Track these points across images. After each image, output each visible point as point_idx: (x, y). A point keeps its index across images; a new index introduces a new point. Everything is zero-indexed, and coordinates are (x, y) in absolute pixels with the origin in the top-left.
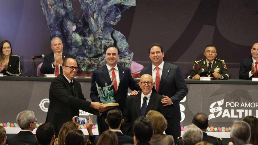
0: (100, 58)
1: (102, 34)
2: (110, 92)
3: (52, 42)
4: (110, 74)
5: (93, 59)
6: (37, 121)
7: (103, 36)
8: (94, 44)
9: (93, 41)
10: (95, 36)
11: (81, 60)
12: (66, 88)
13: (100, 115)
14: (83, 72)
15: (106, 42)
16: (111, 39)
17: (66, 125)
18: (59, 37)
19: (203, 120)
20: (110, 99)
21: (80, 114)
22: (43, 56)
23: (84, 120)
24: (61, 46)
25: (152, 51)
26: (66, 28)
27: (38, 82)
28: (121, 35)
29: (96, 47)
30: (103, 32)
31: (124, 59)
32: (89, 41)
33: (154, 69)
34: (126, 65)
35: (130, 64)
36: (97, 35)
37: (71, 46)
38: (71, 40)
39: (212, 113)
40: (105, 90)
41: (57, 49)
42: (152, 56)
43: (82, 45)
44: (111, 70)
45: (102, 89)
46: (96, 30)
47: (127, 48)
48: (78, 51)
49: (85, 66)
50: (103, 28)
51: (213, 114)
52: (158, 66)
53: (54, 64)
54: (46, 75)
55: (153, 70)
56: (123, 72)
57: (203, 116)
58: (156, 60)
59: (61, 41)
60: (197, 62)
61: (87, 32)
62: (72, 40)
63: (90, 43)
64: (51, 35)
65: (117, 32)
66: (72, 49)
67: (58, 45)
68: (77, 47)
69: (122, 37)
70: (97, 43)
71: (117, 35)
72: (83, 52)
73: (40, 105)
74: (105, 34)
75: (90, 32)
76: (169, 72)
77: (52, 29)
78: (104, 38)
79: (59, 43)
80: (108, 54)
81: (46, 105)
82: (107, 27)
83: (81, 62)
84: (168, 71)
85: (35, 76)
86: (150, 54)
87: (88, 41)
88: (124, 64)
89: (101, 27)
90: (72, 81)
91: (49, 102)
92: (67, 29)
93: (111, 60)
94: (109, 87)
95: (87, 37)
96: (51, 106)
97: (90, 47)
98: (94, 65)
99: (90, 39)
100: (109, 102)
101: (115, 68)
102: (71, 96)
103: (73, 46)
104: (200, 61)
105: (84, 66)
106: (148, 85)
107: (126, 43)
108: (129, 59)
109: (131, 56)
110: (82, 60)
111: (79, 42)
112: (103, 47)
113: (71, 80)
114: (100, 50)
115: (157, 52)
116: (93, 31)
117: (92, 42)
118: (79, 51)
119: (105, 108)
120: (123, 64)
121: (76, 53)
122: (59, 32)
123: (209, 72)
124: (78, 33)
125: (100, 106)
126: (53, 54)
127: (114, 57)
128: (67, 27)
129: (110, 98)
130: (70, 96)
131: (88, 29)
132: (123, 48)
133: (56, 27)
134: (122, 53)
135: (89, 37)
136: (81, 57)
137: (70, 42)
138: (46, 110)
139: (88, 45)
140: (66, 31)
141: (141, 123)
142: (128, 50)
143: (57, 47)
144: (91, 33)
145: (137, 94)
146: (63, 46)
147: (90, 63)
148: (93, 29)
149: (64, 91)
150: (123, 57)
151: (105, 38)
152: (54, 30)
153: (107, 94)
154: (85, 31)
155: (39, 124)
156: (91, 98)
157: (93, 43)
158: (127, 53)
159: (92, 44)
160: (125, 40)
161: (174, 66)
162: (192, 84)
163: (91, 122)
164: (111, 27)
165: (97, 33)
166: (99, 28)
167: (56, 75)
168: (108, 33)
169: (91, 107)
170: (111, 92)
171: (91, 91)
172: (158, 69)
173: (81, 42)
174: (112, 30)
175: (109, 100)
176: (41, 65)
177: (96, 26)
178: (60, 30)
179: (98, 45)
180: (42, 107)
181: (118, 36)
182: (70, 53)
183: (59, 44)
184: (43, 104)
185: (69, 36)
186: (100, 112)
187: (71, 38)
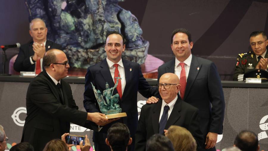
0: (101, 50)
1: (104, 14)
2: (113, 98)
3: (31, 25)
4: (112, 72)
5: (91, 50)
6: (8, 140)
7: (106, 17)
8: (93, 29)
9: (90, 24)
10: (93, 18)
11: (73, 52)
12: (52, 92)
13: (99, 130)
14: (76, 69)
15: (110, 26)
16: (117, 22)
17: (50, 145)
18: (42, 18)
19: (250, 140)
20: (114, 108)
21: (71, 130)
22: (18, 45)
23: (78, 139)
24: (45, 32)
25: (175, 39)
26: (52, 5)
27: (10, 83)
28: (131, 16)
29: (95, 33)
30: (106, 12)
31: (135, 51)
32: (85, 25)
33: (178, 66)
34: (138, 60)
35: (144, 58)
36: (97, 17)
37: (58, 31)
38: (59, 22)
39: (263, 131)
40: (106, 94)
41: (38, 36)
42: (174, 47)
43: (75, 31)
44: (114, 67)
45: (102, 93)
46: (95, 8)
47: (139, 35)
48: (69, 38)
49: (80, 61)
50: (106, 5)
51: (265, 132)
52: (184, 61)
53: (33, 58)
54: (22, 73)
55: (176, 67)
56: (131, 70)
57: (251, 135)
58: (181, 53)
59: (44, 24)
60: (241, 55)
61: (82, 11)
62: (61, 23)
63: (86, 27)
64: (31, 15)
65: (126, 12)
66: (60, 36)
67: (39, 29)
68: (67, 33)
69: (133, 19)
70: (96, 27)
71: (126, 16)
72: (77, 40)
73: (13, 116)
74: (109, 14)
75: (87, 11)
76: (200, 70)
77: (32, 6)
78: (107, 20)
79: (41, 26)
80: (108, 44)
81: (21, 116)
82: (111, 5)
83: (73, 55)
84: (198, 69)
85: (6, 74)
86: (172, 43)
87: (83, 24)
88: (136, 58)
89: (102, 3)
90: (60, 82)
91: (26, 112)
92: (53, 7)
93: (113, 53)
94: (112, 90)
95: (82, 19)
96: (29, 118)
97: (86, 33)
98: (92, 59)
99: (87, 22)
100: (113, 112)
101: (118, 63)
102: (59, 105)
103: (62, 32)
104: (246, 53)
105: (77, 60)
106: (165, 88)
107: (139, 27)
108: (143, 51)
109: (145, 47)
110: (75, 52)
111: (70, 26)
112: (105, 33)
113: (58, 81)
114: (101, 38)
115: (183, 42)
116: (92, 10)
117: (89, 26)
118: (71, 38)
119: (107, 121)
120: (134, 58)
121: (66, 41)
122: (41, 11)
123: (259, 71)
124: (69, 12)
125: (100, 117)
126: (32, 42)
127: (117, 49)
128: (53, 3)
129: (114, 106)
130: (57, 105)
131: (84, 7)
132: (134, 34)
133: (37, 3)
134: (133, 42)
135: (85, 18)
136: (74, 47)
137: (58, 25)
138: (22, 123)
139: (84, 31)
140: (52, 9)
141: (156, 144)
142: (141, 38)
143: (38, 33)
144: (88, 13)
145: (156, 102)
146: (48, 31)
147: (86, 56)
148: (92, 7)
149: (49, 97)
150: (134, 49)
151: (109, 20)
152: (33, 7)
153: (110, 100)
154: (79, 10)
155: (11, 144)
156: (85, 106)
157: (91, 28)
158: (140, 43)
159: (89, 29)
160: (138, 24)
161: (207, 62)
162: (233, 87)
163: (88, 142)
164: (117, 5)
165: (97, 13)
166: (100, 6)
167: (36, 73)
168: (113, 13)
169: (87, 119)
170: (116, 97)
171: (84, 97)
172: (183, 65)
173: (73, 25)
174: (119, 9)
175: (112, 108)
176: (15, 58)
177: (95, 3)
178: (44, 7)
179: (99, 30)
180: (16, 120)
181: (127, 19)
182: (58, 42)
183: (41, 29)
184: (18, 115)
185: (56, 17)
186: (99, 126)
187: (59, 20)
